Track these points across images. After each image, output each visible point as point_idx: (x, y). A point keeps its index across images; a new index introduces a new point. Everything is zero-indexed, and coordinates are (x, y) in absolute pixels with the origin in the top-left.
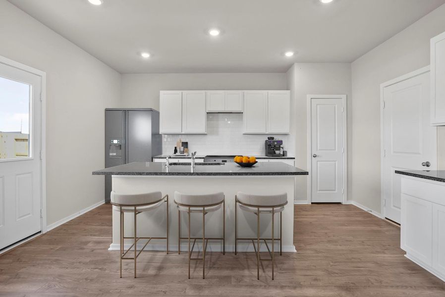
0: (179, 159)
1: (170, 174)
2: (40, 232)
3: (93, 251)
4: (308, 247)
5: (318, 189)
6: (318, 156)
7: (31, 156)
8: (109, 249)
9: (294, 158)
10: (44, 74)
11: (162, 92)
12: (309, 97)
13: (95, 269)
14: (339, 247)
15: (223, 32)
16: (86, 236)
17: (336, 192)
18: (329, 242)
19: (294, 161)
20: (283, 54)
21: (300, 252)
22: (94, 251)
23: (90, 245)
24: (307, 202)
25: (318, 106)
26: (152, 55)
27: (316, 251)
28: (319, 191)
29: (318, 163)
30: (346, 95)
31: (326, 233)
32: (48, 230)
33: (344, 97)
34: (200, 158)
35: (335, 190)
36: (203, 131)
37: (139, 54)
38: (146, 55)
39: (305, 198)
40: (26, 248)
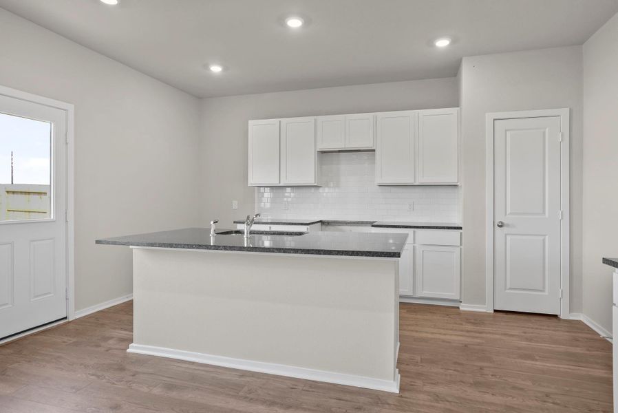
0: (271, 226)
1: (216, 247)
2: (66, 318)
3: (107, 351)
4: (427, 388)
5: (508, 286)
6: (508, 225)
7: (52, 217)
8: (128, 350)
9: (461, 228)
10: (71, 107)
11: (251, 122)
12: (489, 117)
13: (93, 375)
14: (488, 398)
15: (307, 22)
16: (115, 328)
17: (546, 293)
18: (476, 384)
19: (461, 233)
20: (431, 43)
21: (407, 394)
22: (110, 351)
23: (111, 342)
24: (487, 308)
25: (508, 133)
26: (225, 69)
27: (437, 398)
28: (510, 289)
29: (509, 238)
30: (567, 110)
31: (481, 368)
32: (77, 317)
33: (565, 112)
34: (302, 224)
35: (543, 291)
36: (311, 180)
37: (206, 67)
38: (216, 69)
39: (482, 301)
40: (38, 337)
